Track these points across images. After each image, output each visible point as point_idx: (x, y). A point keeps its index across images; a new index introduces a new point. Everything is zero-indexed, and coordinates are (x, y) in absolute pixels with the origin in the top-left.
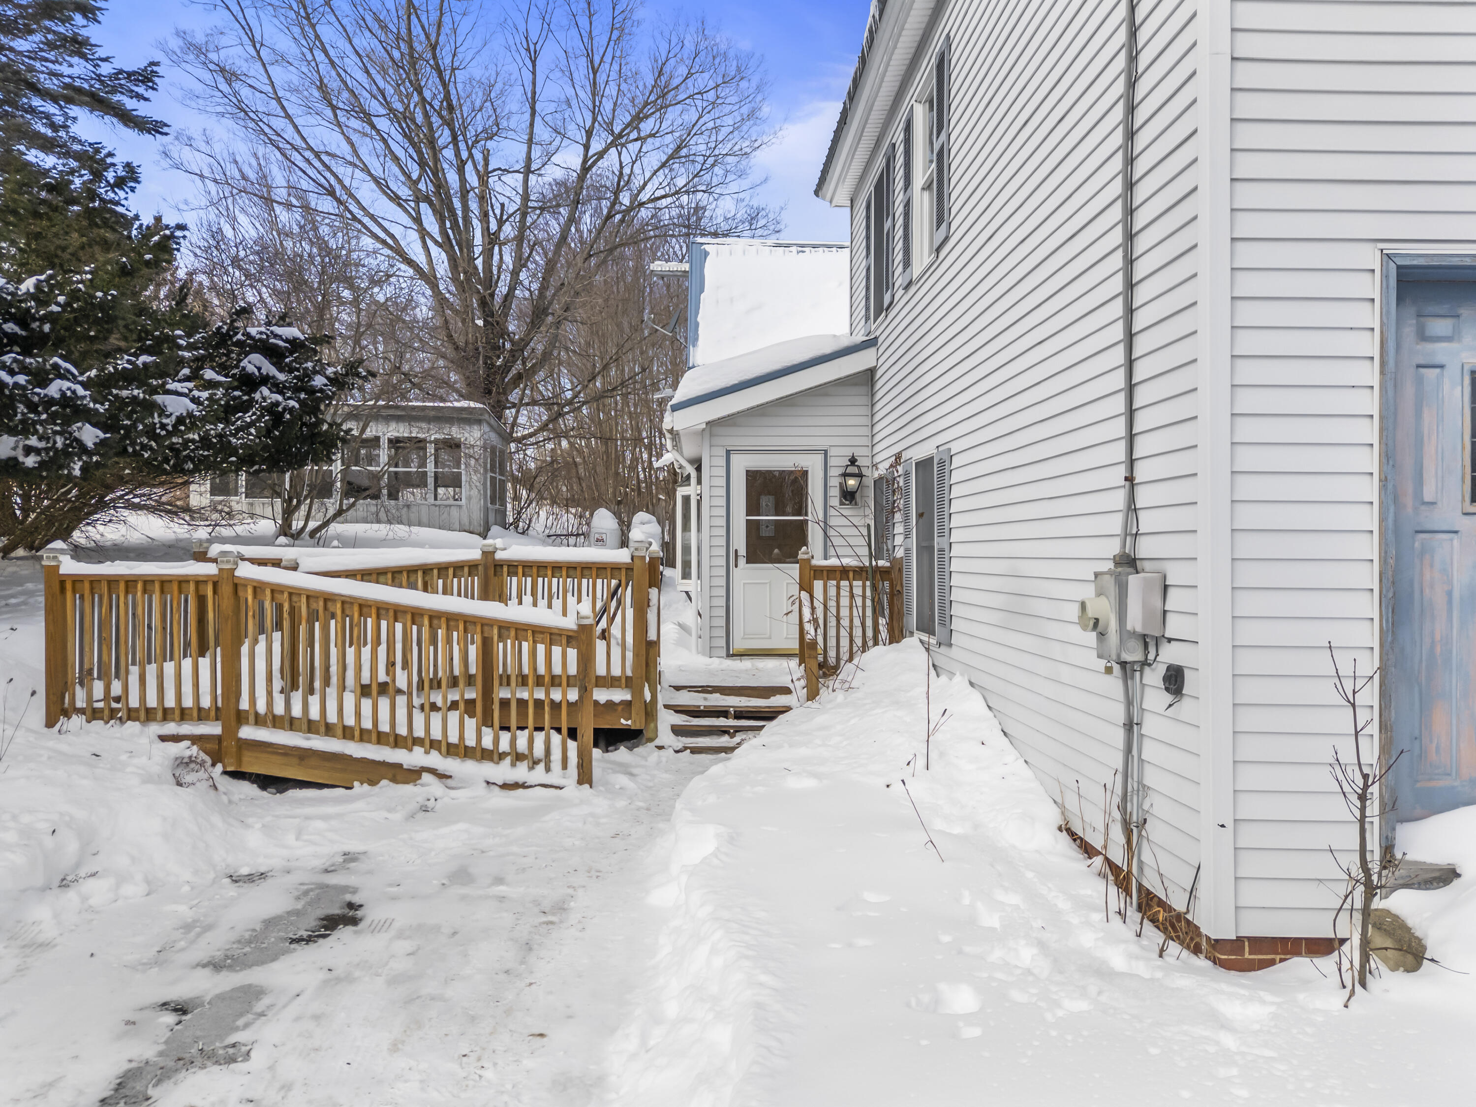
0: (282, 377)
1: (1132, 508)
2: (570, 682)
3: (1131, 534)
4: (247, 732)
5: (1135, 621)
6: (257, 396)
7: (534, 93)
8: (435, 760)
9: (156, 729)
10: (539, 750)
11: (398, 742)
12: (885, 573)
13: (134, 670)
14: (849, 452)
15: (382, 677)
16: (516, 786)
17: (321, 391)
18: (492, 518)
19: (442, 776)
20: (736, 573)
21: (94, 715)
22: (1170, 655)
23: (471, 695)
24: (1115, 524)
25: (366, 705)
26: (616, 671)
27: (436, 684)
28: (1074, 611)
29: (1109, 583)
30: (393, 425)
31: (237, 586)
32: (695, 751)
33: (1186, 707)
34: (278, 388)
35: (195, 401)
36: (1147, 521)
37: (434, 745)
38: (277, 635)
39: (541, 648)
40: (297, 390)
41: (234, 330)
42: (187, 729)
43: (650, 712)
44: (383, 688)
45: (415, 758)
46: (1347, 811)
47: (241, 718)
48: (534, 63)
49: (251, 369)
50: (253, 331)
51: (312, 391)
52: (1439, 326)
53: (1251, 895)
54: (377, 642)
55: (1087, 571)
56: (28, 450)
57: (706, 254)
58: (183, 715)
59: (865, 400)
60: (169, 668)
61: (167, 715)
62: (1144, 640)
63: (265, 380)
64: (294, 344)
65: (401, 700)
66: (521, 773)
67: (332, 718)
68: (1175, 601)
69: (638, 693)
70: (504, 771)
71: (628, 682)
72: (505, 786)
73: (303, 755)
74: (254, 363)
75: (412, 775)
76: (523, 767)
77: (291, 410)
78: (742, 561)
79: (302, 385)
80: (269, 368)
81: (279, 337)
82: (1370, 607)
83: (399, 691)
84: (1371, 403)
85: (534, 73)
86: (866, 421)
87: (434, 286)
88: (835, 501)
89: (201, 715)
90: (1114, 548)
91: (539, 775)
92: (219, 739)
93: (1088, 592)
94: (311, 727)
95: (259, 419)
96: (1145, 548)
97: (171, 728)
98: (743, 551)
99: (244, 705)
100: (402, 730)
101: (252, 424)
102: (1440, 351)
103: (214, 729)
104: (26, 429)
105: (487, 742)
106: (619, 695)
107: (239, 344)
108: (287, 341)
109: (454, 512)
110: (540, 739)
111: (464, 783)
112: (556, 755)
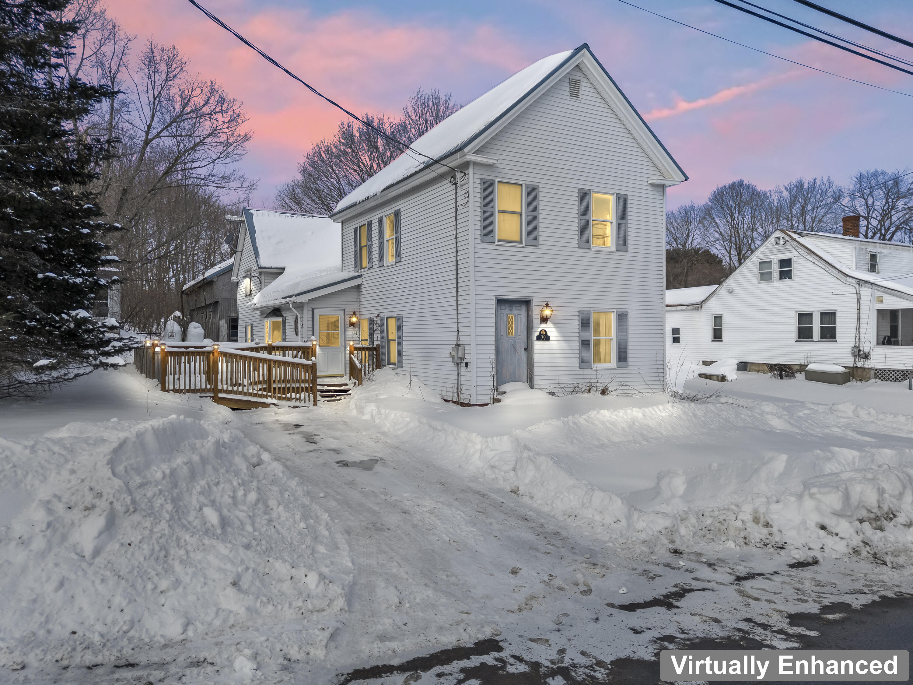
1: (458, 336)
3: (458, 340)
4: (220, 395)
5: (460, 355)
8: (274, 401)
10: (302, 397)
12: (375, 349)
14: (353, 310)
16: (297, 407)
19: (277, 405)
22: (466, 361)
23: (265, 386)
24: (455, 338)
27: (256, 383)
28: (448, 355)
29: (455, 349)
32: (328, 401)
33: (469, 369)
36: (461, 338)
42: (208, 394)
45: (268, 401)
46: (491, 379)
47: (219, 391)
52: (503, 308)
53: (479, 397)
55: (450, 347)
57: (252, 215)
58: (202, 390)
59: (356, 293)
61: (197, 391)
62: (461, 358)
68: (466, 351)
70: (293, 403)
72: (294, 407)
73: (237, 401)
75: (268, 405)
76: (298, 402)
82: (494, 352)
83: (245, 386)
84: (494, 320)
86: (357, 300)
88: (348, 326)
89: (208, 391)
90: (455, 343)
91: (302, 404)
92: (213, 397)
93: (451, 351)
94: (240, 393)
96: (461, 343)
99: (220, 387)
102: (503, 311)
103: (212, 394)
105: (289, 396)
110: (302, 394)
111: (283, 407)
112: (307, 398)
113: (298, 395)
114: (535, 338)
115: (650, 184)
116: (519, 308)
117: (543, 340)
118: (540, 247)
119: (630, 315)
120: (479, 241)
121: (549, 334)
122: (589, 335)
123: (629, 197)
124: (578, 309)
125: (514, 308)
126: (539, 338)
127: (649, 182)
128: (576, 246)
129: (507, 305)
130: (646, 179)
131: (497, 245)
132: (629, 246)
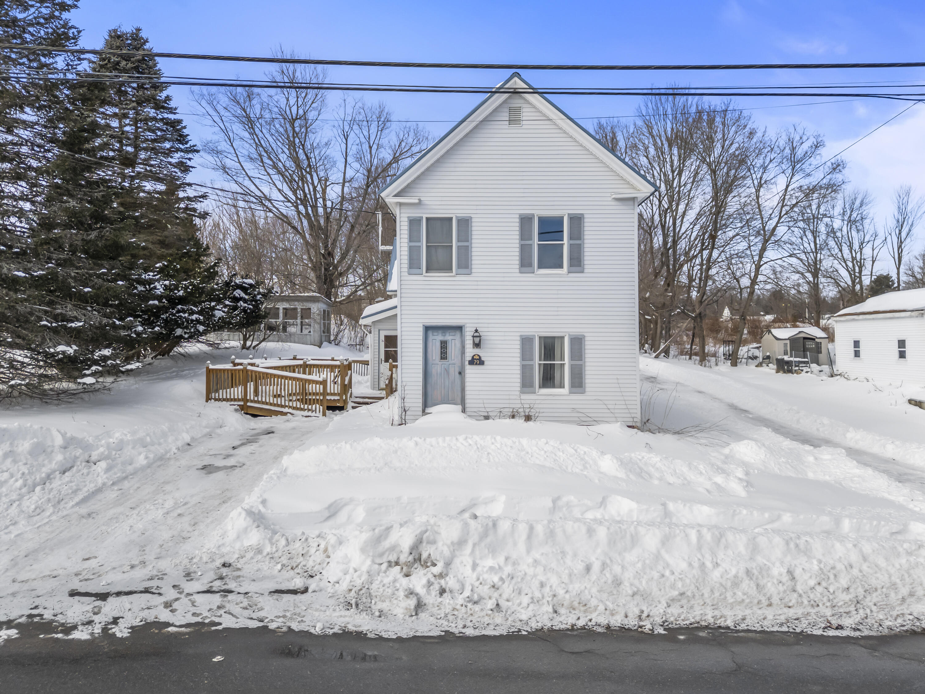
0: (247, 297)
2: (321, 394)
4: (249, 404)
6: (239, 304)
7: (346, 153)
8: (290, 410)
9: (229, 403)
10: (314, 408)
11: (282, 406)
13: (221, 391)
15: (279, 393)
16: (309, 416)
17: (259, 300)
18: (323, 339)
19: (292, 414)
20: (381, 366)
21: (216, 400)
23: (299, 397)
25: (275, 399)
26: (336, 392)
27: (291, 395)
30: (284, 303)
31: (247, 371)
34: (245, 301)
35: (224, 312)
37: (290, 407)
38: (252, 383)
39: (314, 385)
40: (252, 301)
41: (231, 281)
42: (236, 403)
43: (345, 402)
44: (279, 396)
45: (286, 410)
47: (248, 401)
48: (346, 140)
49: (237, 295)
50: (237, 281)
51: (256, 301)
52: (435, 334)
54: (278, 385)
56: (185, 333)
58: (235, 400)
60: (228, 390)
61: (231, 400)
63: (241, 299)
64: (251, 285)
65: (283, 399)
66: (310, 413)
67: (268, 401)
69: (342, 397)
70: (306, 413)
71: (338, 394)
72: (306, 417)
73: (261, 409)
74: (238, 293)
75: (285, 414)
76: (310, 412)
77: (250, 309)
78: (383, 362)
79: (254, 299)
80: (243, 295)
81: (246, 283)
82: (421, 375)
83: (283, 396)
84: (421, 346)
85: (347, 144)
87: (304, 237)
89: (239, 400)
91: (314, 414)
92: (243, 405)
94: (263, 403)
95: (240, 313)
97: (232, 403)
98: (383, 359)
99: (248, 398)
100: (283, 404)
101: (238, 315)
102: (435, 337)
103: (242, 403)
104: (187, 328)
105: (302, 406)
106: (337, 398)
107: (232, 286)
108: (249, 284)
109: (308, 337)
110: (314, 406)
111: (297, 416)
112: (318, 410)
113: (310, 407)
114: (467, 363)
115: (614, 199)
116: (453, 334)
117: (476, 364)
118: (473, 275)
119: (587, 339)
120: (406, 274)
121: (483, 359)
122: (532, 359)
123: (586, 216)
124: (519, 334)
125: (448, 334)
126: (472, 362)
127: (614, 196)
128: (518, 271)
129: (440, 332)
130: (609, 195)
131: (425, 276)
132: (586, 267)
